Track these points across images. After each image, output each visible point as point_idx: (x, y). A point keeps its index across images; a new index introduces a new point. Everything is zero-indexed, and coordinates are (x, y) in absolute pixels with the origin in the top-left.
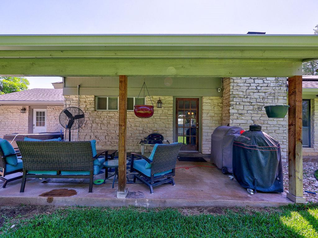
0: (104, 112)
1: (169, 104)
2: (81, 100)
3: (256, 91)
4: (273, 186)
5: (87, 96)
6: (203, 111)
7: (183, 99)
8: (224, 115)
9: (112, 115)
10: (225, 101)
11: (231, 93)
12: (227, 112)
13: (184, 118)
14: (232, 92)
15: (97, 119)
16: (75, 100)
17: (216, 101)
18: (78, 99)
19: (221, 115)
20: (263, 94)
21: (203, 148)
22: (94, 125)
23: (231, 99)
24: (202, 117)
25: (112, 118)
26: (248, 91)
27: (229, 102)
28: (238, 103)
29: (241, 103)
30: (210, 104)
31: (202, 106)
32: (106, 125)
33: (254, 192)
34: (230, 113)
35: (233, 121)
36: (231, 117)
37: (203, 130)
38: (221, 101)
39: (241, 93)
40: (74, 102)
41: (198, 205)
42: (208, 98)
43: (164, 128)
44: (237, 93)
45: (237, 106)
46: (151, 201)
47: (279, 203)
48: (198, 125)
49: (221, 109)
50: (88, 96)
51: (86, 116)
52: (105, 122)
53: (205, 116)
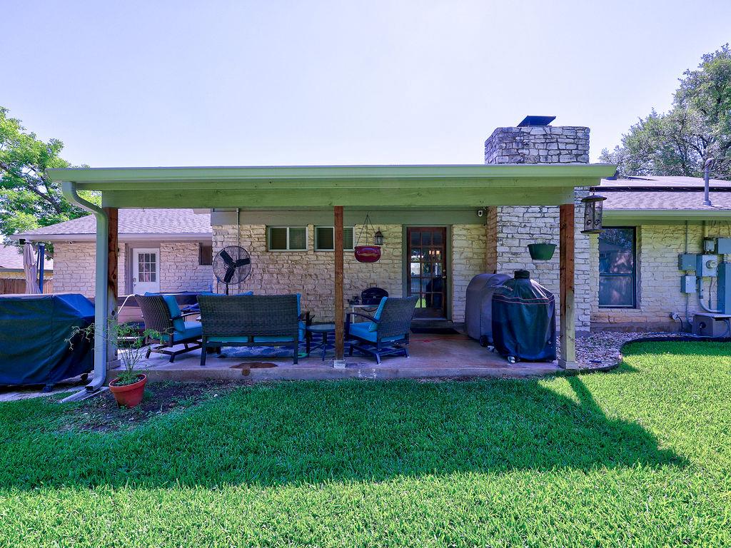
0: (282, 254)
1: (395, 237)
2: (242, 233)
3: (539, 215)
4: (543, 352)
5: (252, 227)
6: (454, 249)
7: (418, 229)
8: (489, 255)
9: (297, 258)
10: (491, 233)
11: (498, 219)
12: (492, 250)
13: (420, 261)
14: (501, 217)
15: (271, 266)
16: (232, 234)
17: (475, 233)
18: (237, 231)
19: (483, 256)
20: (552, 220)
21: (454, 313)
22: (266, 276)
23: (499, 229)
24: (451, 260)
25: (296, 264)
26: (527, 215)
27: (496, 234)
28: (510, 236)
29: (515, 235)
30: (465, 238)
31: (451, 241)
32: (287, 276)
33: (516, 360)
34: (497, 252)
35: (501, 265)
36: (499, 259)
37: (454, 283)
38: (483, 231)
39: (516, 219)
40: (230, 236)
41: (440, 374)
42: (461, 226)
43: (386, 281)
44: (509, 218)
45: (510, 241)
46: (379, 372)
47: (545, 370)
48: (445, 274)
49: (483, 246)
50: (255, 227)
51: (252, 262)
52: (285, 270)
53: (456, 257)
